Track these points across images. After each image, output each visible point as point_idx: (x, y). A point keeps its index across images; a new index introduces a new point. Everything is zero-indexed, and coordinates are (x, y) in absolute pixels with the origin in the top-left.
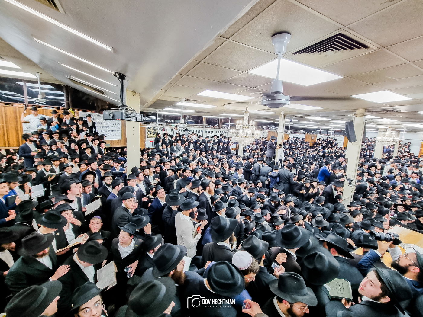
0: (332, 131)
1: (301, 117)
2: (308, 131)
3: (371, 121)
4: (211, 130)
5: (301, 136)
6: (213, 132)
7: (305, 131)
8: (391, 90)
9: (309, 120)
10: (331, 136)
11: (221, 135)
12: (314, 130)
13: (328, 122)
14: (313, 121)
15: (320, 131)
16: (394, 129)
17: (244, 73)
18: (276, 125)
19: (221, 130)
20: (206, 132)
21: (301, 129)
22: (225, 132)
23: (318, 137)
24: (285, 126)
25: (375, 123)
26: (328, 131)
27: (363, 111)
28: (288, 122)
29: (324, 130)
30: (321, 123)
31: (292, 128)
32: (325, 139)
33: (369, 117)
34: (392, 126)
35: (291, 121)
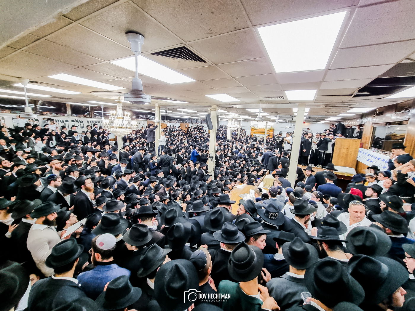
0: (199, 121)
1: (174, 109)
2: (182, 120)
3: (222, 114)
4: (79, 119)
5: (177, 125)
6: (82, 121)
7: (180, 120)
8: (228, 94)
9: (181, 112)
10: (199, 124)
11: (95, 125)
12: (186, 119)
13: (195, 113)
14: (184, 112)
15: (191, 121)
16: (236, 119)
17: (105, 62)
18: (154, 115)
19: (93, 119)
20: (73, 121)
21: (177, 119)
22: (99, 122)
23: (190, 125)
24: (161, 116)
25: (225, 115)
26: (197, 120)
27: (215, 106)
28: (163, 112)
29: (195, 119)
30: (190, 114)
31: (170, 119)
32: (195, 127)
33: (220, 111)
34: (235, 117)
35: (166, 112)
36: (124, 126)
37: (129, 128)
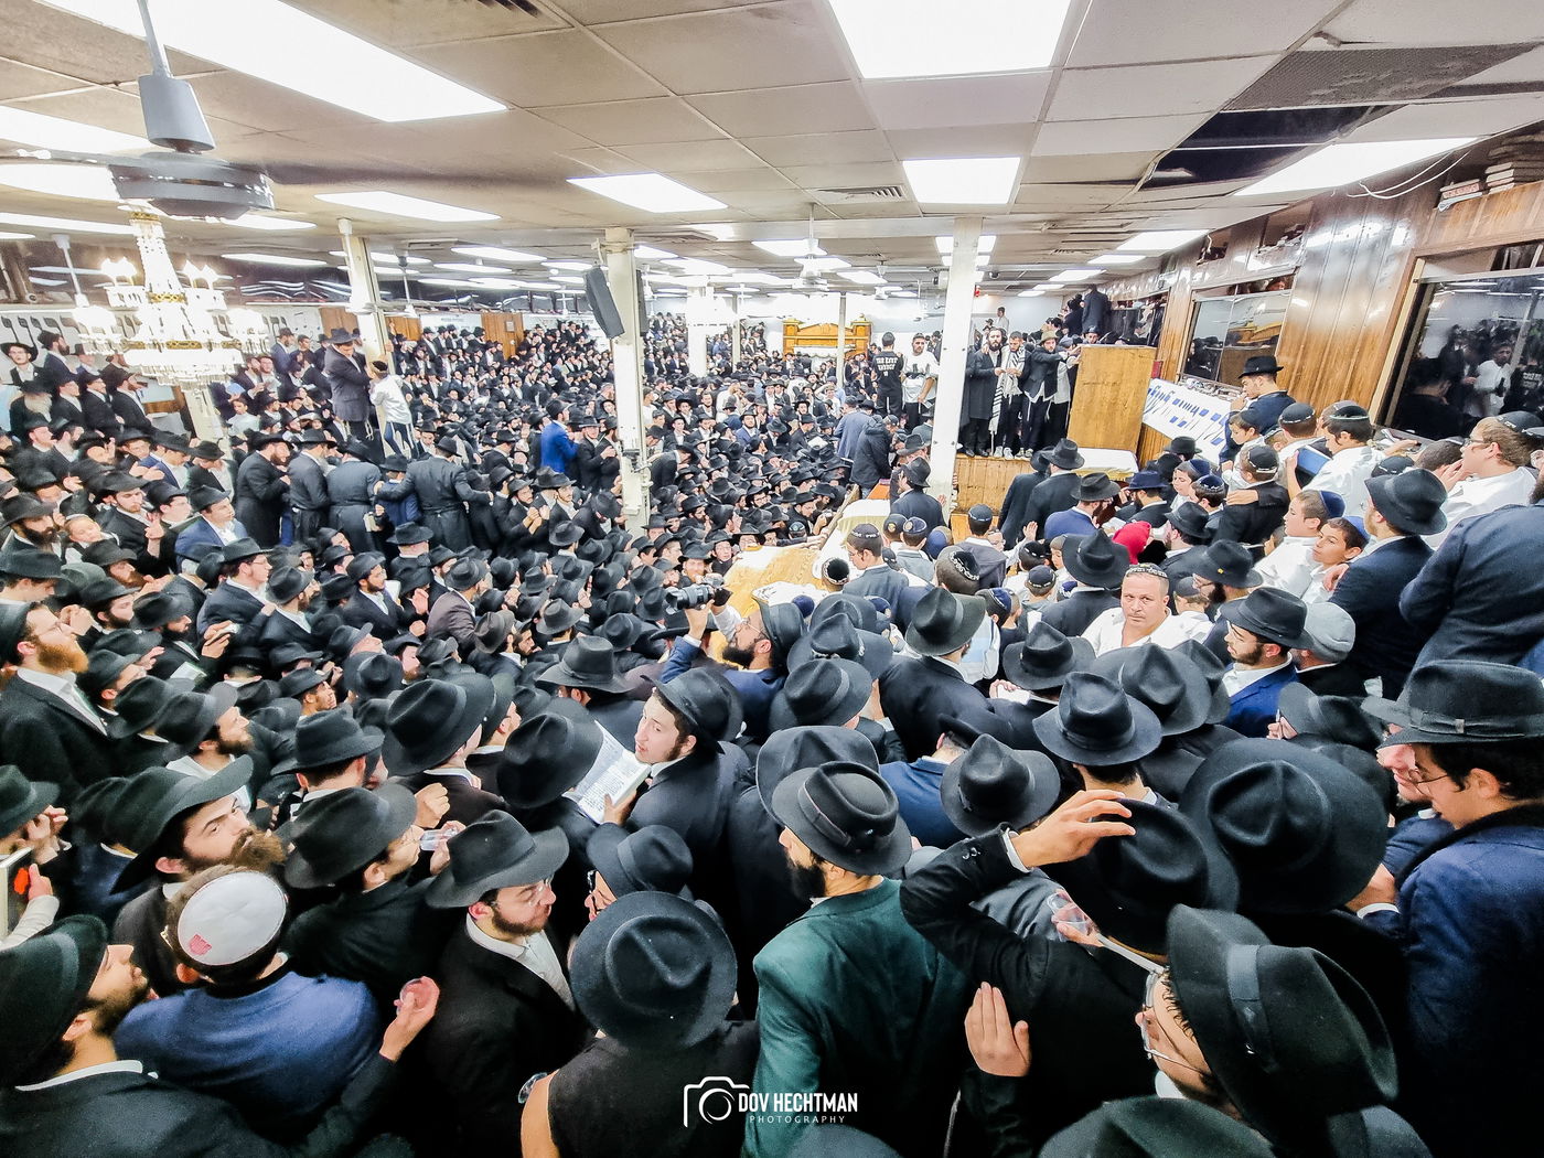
0: (564, 299)
1: (439, 248)
2: (488, 298)
3: (658, 267)
5: (468, 322)
7: (477, 301)
8: (667, 174)
9: (472, 260)
10: (565, 315)
11: (47, 338)
12: (507, 295)
13: (538, 267)
14: (486, 262)
15: (530, 301)
16: (720, 289)
18: (343, 277)
19: (35, 310)
21: (462, 293)
22: (67, 323)
23: (529, 321)
24: (379, 282)
25: (674, 271)
26: (554, 297)
27: (621, 233)
28: (387, 263)
29: (543, 293)
30: (519, 271)
31: (419, 291)
32: (553, 326)
33: (645, 252)
34: (713, 279)
35: (403, 264)
36: (193, 338)
37: (227, 346)
